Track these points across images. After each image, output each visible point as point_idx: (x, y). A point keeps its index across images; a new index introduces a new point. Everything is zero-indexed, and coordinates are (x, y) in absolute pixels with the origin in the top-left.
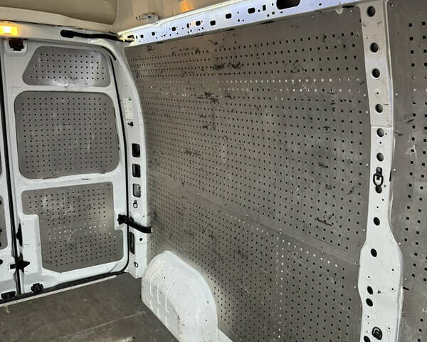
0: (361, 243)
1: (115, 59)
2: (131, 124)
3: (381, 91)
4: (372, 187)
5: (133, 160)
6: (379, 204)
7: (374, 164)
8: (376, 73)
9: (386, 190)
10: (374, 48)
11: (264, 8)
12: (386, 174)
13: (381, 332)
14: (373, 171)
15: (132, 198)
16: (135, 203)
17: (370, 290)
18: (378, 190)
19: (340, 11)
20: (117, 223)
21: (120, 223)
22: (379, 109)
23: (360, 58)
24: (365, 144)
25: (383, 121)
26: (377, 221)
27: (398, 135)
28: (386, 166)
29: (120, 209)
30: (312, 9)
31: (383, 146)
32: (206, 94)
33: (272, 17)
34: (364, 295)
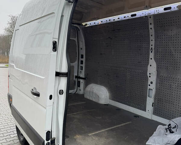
0: (148, 65)
1: (79, 30)
2: (82, 49)
3: (152, 32)
4: (150, 52)
5: (81, 59)
6: (152, 55)
7: (151, 47)
8: (151, 29)
9: (153, 52)
10: (151, 24)
11: (128, 16)
12: (153, 49)
13: (152, 82)
14: (150, 48)
15: (80, 70)
16: (81, 72)
17: (150, 74)
18: (152, 52)
19: (144, 17)
20: (75, 78)
21: (76, 78)
22: (152, 36)
23: (148, 26)
24: (149, 43)
25: (152, 38)
26: (151, 59)
27: (155, 40)
28: (153, 47)
29: (76, 74)
30: (139, 17)
31: (152, 43)
32: (109, 37)
33: (130, 18)
34: (148, 75)
